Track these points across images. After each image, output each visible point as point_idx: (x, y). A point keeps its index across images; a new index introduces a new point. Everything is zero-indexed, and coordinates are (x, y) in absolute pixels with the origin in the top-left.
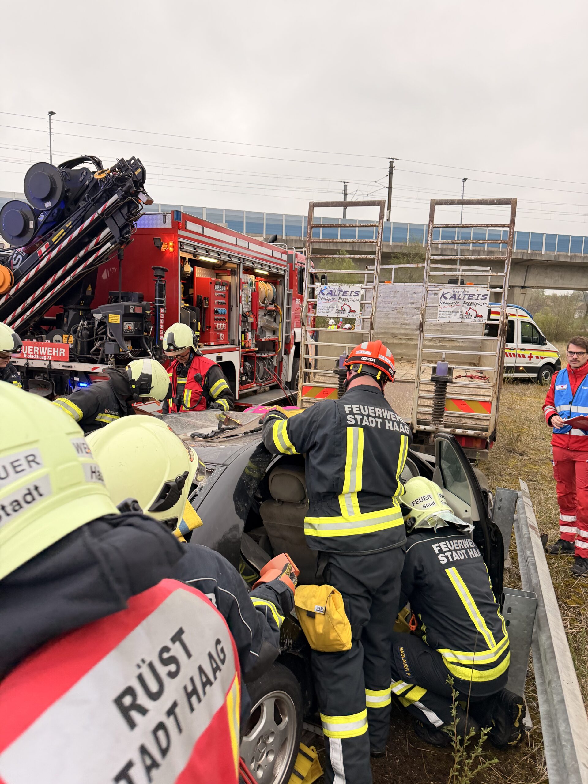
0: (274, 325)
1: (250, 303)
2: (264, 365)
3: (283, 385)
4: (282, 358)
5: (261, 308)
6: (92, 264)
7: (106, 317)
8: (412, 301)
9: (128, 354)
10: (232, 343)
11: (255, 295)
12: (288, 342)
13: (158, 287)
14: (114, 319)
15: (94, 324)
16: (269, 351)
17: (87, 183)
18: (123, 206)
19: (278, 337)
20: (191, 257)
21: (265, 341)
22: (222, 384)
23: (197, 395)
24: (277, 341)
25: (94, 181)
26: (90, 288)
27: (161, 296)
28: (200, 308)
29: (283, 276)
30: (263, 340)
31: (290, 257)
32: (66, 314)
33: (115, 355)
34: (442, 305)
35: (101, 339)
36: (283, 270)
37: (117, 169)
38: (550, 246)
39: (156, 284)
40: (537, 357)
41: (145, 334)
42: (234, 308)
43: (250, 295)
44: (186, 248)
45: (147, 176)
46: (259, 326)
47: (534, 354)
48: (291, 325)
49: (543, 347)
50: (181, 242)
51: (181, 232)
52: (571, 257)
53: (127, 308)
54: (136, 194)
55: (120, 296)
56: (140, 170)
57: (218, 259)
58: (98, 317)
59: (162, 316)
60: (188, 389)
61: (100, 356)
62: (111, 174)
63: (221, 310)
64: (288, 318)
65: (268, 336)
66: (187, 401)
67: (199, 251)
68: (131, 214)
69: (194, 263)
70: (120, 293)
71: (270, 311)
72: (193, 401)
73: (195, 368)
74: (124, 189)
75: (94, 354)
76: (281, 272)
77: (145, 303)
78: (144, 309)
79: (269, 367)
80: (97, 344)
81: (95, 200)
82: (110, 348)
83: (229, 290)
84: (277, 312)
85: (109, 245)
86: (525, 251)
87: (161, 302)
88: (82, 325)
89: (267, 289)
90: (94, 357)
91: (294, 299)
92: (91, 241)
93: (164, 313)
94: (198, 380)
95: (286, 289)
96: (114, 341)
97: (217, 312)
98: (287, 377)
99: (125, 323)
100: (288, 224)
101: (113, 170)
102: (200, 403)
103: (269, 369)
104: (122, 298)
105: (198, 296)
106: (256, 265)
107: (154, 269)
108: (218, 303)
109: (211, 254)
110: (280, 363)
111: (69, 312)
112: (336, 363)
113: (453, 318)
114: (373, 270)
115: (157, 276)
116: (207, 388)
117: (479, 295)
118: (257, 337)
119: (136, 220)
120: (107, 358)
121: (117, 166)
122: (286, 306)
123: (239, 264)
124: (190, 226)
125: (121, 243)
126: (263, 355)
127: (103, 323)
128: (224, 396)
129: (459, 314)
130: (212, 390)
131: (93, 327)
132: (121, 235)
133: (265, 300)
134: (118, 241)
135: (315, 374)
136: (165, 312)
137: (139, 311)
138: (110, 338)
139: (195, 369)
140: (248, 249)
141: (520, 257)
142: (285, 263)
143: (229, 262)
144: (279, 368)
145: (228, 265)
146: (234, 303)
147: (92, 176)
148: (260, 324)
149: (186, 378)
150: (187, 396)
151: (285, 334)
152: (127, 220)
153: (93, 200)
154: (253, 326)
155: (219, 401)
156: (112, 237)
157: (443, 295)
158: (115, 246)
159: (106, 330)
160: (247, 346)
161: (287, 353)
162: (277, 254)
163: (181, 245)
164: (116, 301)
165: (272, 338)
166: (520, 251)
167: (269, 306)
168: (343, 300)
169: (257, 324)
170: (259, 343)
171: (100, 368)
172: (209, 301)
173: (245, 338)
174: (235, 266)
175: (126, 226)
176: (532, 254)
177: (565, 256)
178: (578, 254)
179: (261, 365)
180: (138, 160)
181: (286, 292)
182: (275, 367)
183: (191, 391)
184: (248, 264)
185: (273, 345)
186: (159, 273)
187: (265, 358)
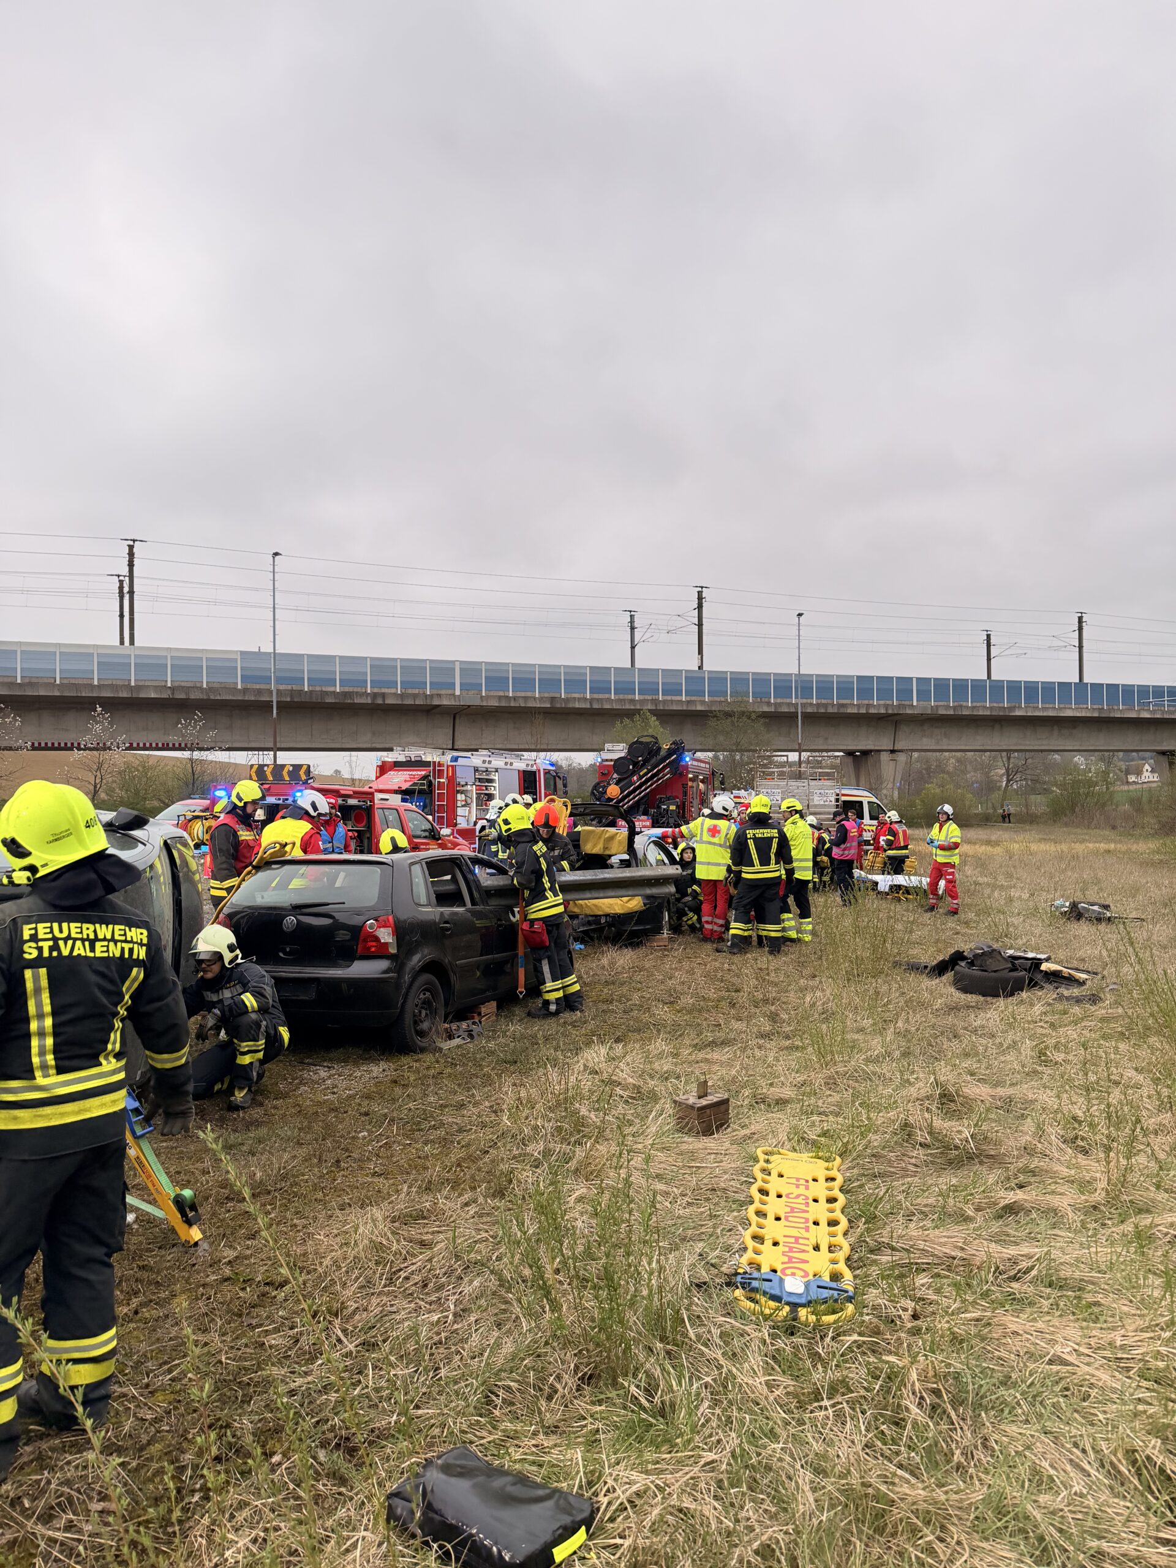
38: (923, 694)
52: (954, 708)
86: (889, 702)
100: (568, 678)
141: (883, 711)
166: (882, 702)
176: (899, 706)
177: (949, 705)
178: (964, 704)
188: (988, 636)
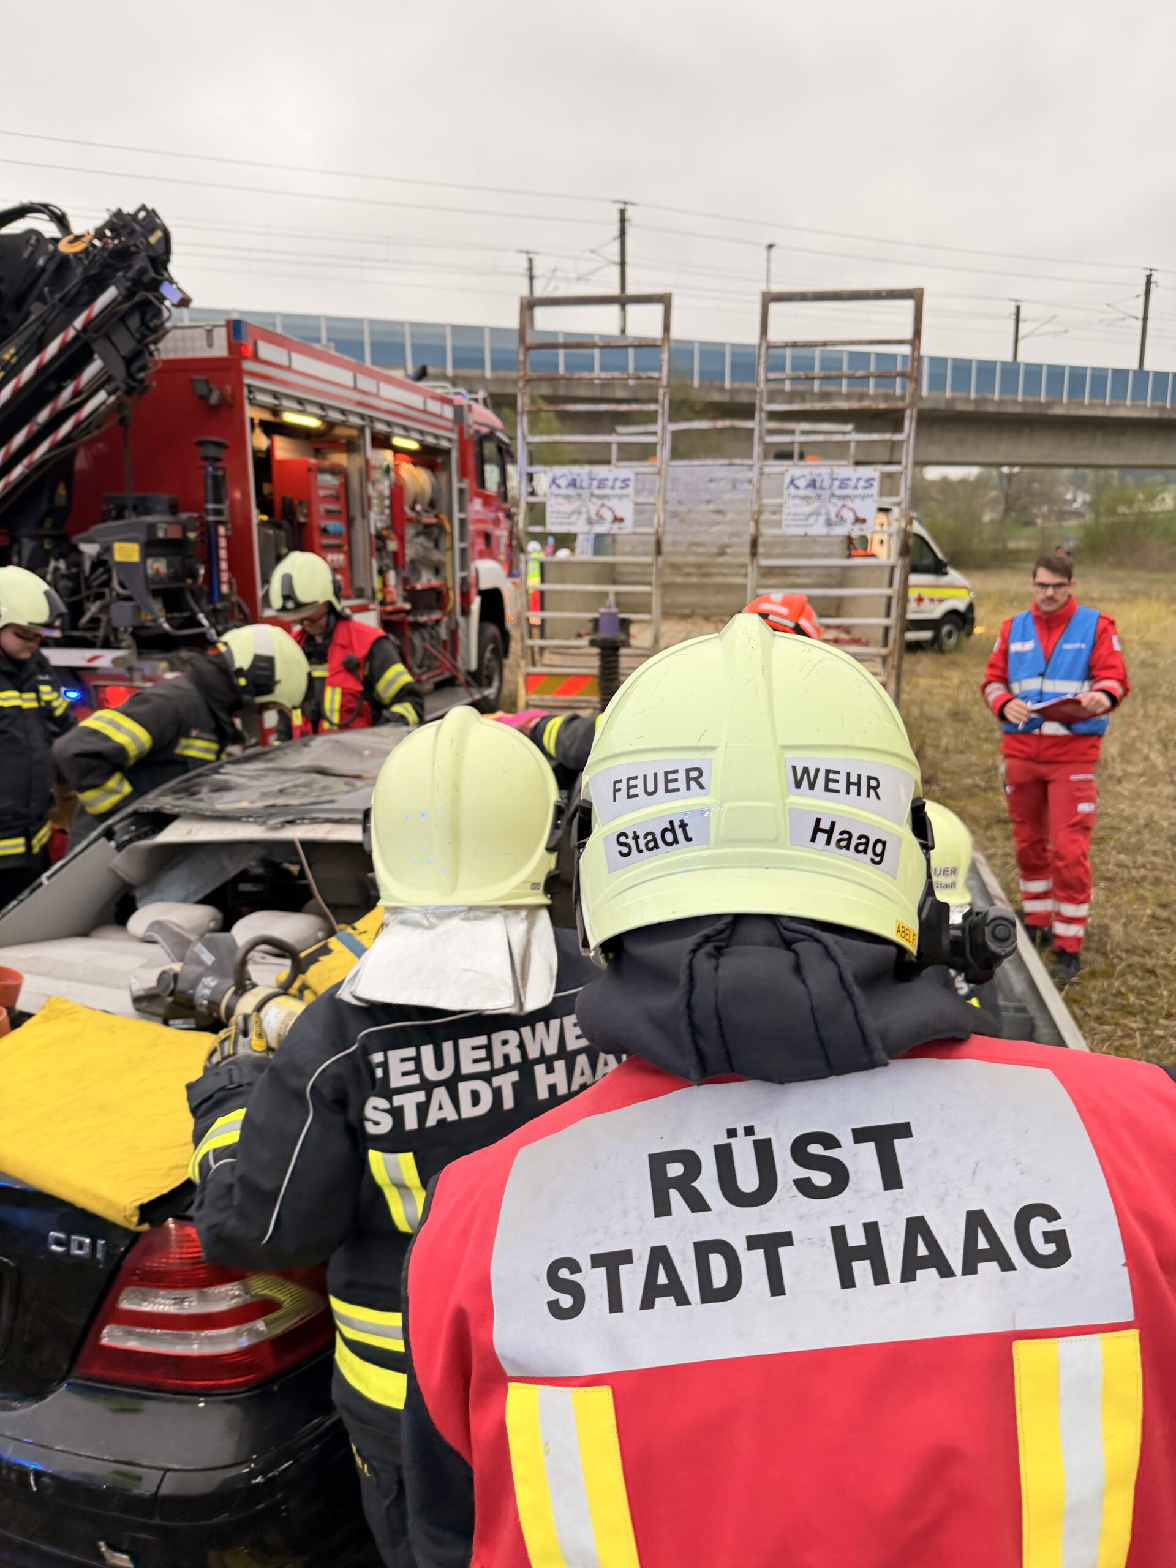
0: (436, 556)
1: (387, 511)
2: (423, 639)
3: (462, 678)
4: (457, 624)
5: (410, 520)
6: (68, 438)
7: (108, 549)
8: (707, 496)
9: (161, 626)
10: (360, 594)
11: (397, 492)
12: (465, 589)
13: (210, 482)
14: (126, 552)
15: (79, 565)
16: (430, 609)
17: (41, 262)
18: (128, 313)
19: (445, 579)
20: (267, 416)
21: (423, 591)
22: (399, 674)
23: (350, 698)
24: (444, 589)
25: (57, 259)
26: (62, 491)
27: (218, 500)
28: (291, 522)
29: (447, 452)
30: (419, 587)
31: (459, 411)
32: (16, 547)
33: (135, 628)
34: (791, 502)
35: (100, 596)
36: (447, 439)
37: (108, 233)
38: (937, 381)
39: (205, 477)
40: (932, 600)
41: (189, 581)
42: (358, 522)
43: (387, 492)
44: (261, 397)
45: (175, 248)
46: (408, 559)
47: (927, 593)
48: (470, 553)
49: (944, 580)
50: (249, 386)
51: (248, 365)
52: (976, 401)
53: (152, 528)
54: (155, 285)
55: (130, 504)
56: (159, 234)
57: (321, 418)
58: (90, 549)
59: (223, 543)
60: (334, 686)
61: (101, 633)
62: (97, 243)
63: (334, 525)
64: (462, 539)
65: (426, 580)
66: (332, 711)
67: (286, 403)
68: (148, 328)
69: (273, 428)
70: (130, 496)
71: (427, 526)
72: (345, 710)
73: (343, 643)
74: (130, 274)
75: (86, 629)
76: (444, 444)
77: (184, 516)
78: (185, 529)
79: (434, 642)
80: (93, 608)
81: (67, 299)
82: (122, 615)
83: (346, 485)
84: (440, 526)
85: (102, 395)
87: (218, 512)
88: (56, 569)
89: (416, 478)
90: (89, 635)
91: (471, 500)
92: (60, 389)
93: (227, 537)
94: (351, 667)
95: (455, 478)
96: (129, 598)
97: (324, 531)
98: (467, 661)
99: (150, 561)
101: (99, 234)
102: (360, 715)
103: (433, 646)
104: (135, 508)
105: (284, 499)
106: (397, 430)
107: (200, 444)
108: (328, 512)
109: (310, 408)
110: (453, 633)
111: (20, 543)
112: (590, 626)
113: (811, 526)
114: (654, 433)
115: (206, 458)
116: (370, 683)
117: (859, 479)
118: (405, 581)
119: (155, 342)
120: (116, 636)
121: (109, 225)
122: (457, 515)
123: (361, 429)
124: (266, 350)
125: (129, 392)
126: (423, 619)
127: (101, 562)
128: (407, 698)
129: (822, 518)
130: (381, 686)
131: (78, 574)
132: (130, 375)
133: (415, 502)
134: (123, 387)
135: (542, 649)
136: (230, 533)
137: (175, 533)
138: (118, 595)
139: (343, 647)
140: (377, 396)
142: (450, 425)
143: (344, 424)
144: (453, 644)
145: (340, 431)
146: (356, 512)
147: (51, 247)
148: (410, 553)
149: (326, 666)
150: (332, 700)
151: (459, 575)
152: (139, 341)
153: (61, 300)
154: (397, 559)
155: (397, 709)
156: (109, 379)
157: (792, 482)
158: (118, 398)
159: (110, 579)
160: (388, 599)
161: (466, 612)
162: (434, 407)
163: (250, 392)
164: (120, 516)
165: (435, 582)
166: (880, 393)
167: (425, 514)
168: (599, 497)
169: (404, 555)
170: (412, 595)
171: (105, 659)
172: (309, 507)
173: (385, 584)
174: (354, 433)
175: (137, 354)
178: (989, 396)
179: (416, 639)
180: (153, 211)
181: (456, 485)
182: (445, 642)
183: (338, 691)
184: (380, 427)
185: (436, 598)
186: (212, 452)
187: (423, 625)
188: (1018, 308)
